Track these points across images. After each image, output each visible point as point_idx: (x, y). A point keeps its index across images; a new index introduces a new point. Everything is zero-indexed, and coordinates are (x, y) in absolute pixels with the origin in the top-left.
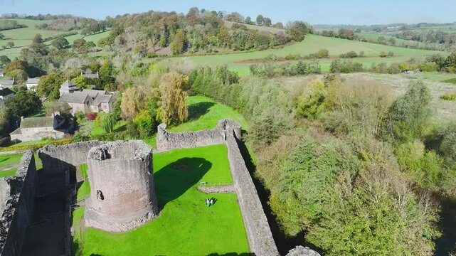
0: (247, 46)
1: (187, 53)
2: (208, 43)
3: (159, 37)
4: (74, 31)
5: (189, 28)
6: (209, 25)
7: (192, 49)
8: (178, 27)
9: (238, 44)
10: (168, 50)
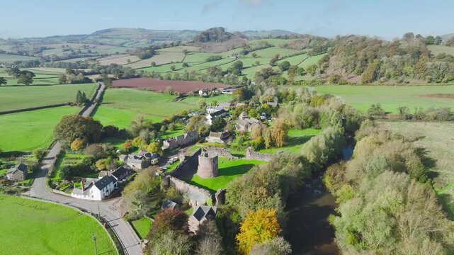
0: (445, 79)
1: (376, 82)
2: (402, 74)
3: (355, 66)
4: (304, 51)
5: (385, 59)
6: (409, 56)
7: (382, 79)
8: (376, 57)
9: (434, 76)
10: (359, 79)
